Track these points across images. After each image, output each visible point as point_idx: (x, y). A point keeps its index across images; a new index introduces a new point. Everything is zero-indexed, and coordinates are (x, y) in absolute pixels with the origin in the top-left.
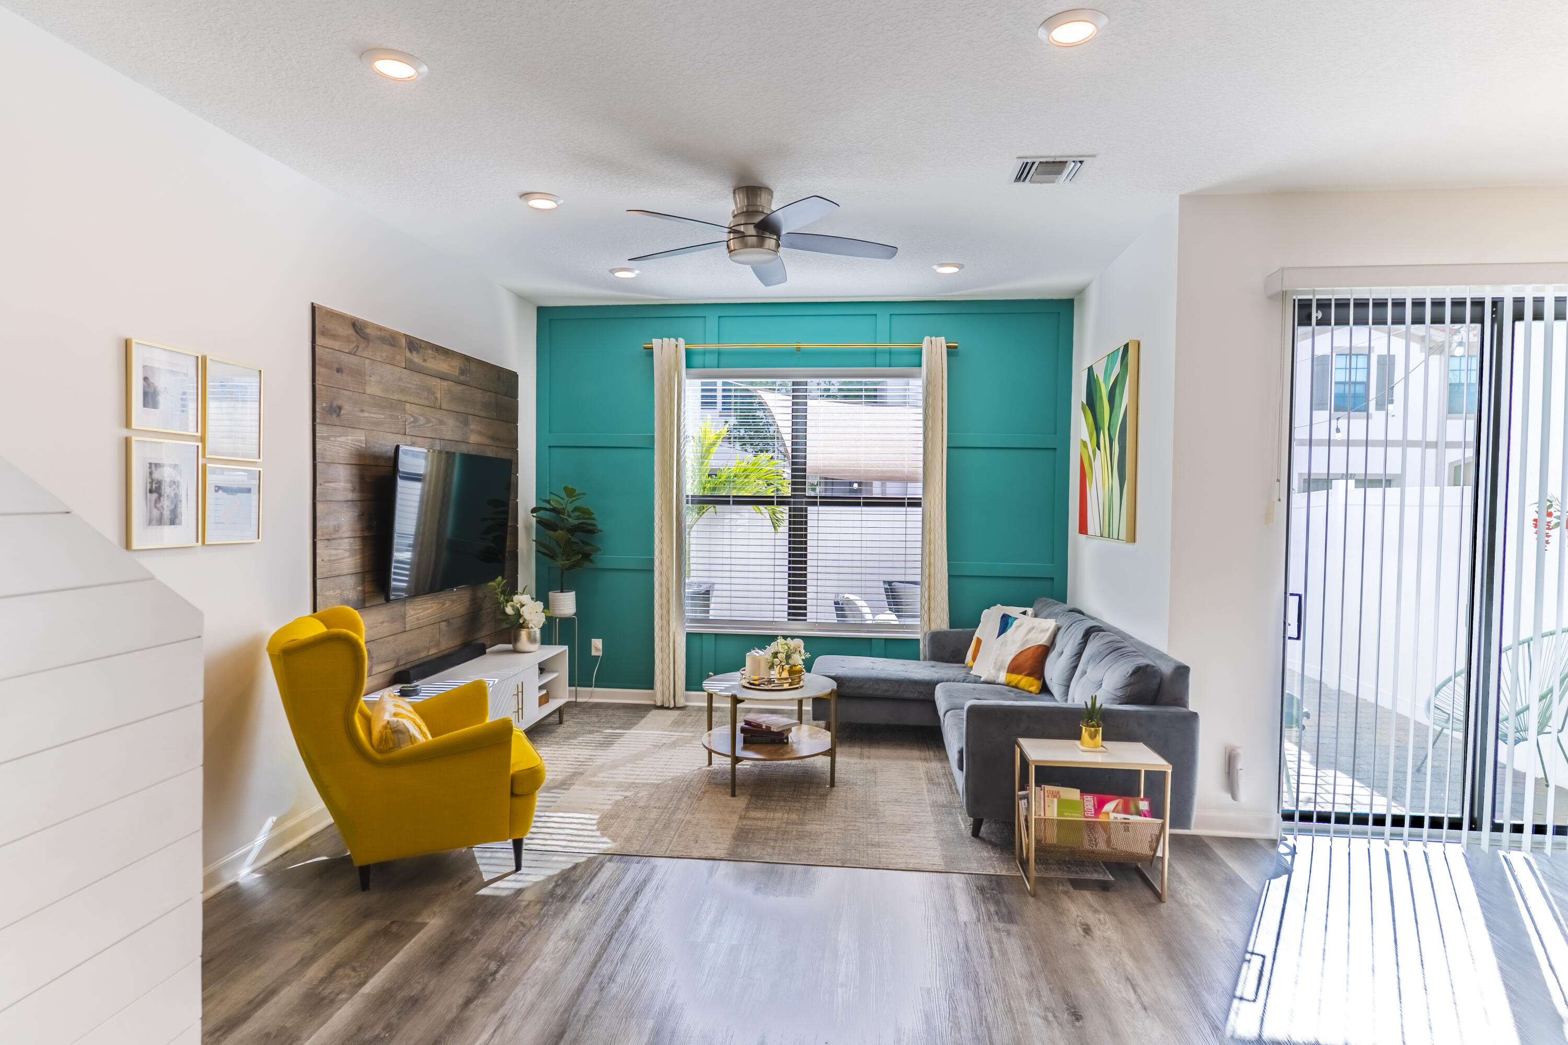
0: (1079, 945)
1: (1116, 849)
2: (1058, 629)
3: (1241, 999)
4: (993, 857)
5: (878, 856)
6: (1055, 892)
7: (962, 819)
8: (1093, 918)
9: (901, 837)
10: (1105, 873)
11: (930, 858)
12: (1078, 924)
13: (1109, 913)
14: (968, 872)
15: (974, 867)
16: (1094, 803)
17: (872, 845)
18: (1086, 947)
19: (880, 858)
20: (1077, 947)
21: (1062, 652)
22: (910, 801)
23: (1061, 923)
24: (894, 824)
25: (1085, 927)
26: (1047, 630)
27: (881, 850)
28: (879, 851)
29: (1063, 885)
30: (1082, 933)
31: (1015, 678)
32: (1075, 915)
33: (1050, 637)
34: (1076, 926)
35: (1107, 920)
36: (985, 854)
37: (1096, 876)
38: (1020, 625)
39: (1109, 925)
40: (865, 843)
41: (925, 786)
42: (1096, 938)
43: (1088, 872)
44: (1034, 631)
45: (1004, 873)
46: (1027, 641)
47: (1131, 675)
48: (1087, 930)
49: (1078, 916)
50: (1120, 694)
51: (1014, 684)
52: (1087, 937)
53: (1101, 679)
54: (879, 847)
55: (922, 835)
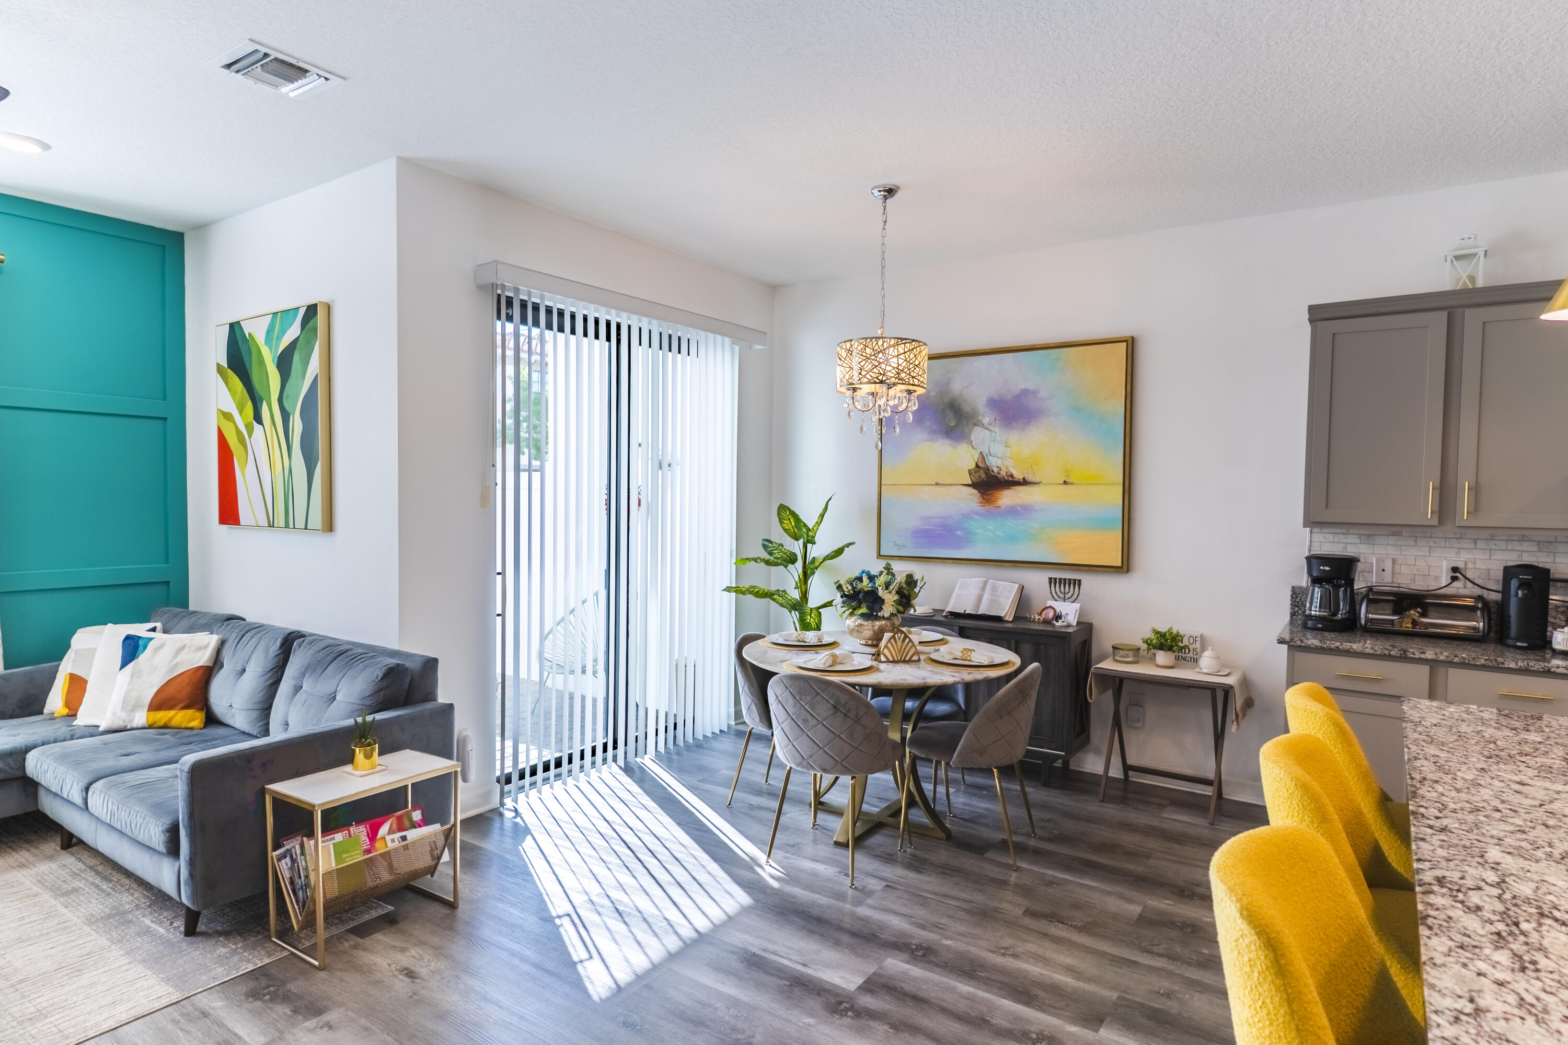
0: (414, 994)
1: (399, 874)
2: (223, 643)
3: (581, 961)
4: (237, 948)
5: (55, 1030)
6: (344, 953)
7: (152, 922)
8: (405, 959)
9: (75, 986)
10: (382, 906)
11: (146, 992)
12: (396, 973)
13: (417, 945)
14: (217, 983)
15: (222, 973)
16: (367, 832)
17: (30, 1019)
18: (423, 992)
19: (60, 1031)
20: (415, 997)
21: (244, 670)
22: (45, 932)
23: (378, 981)
24: (44, 973)
25: (405, 972)
26: (206, 647)
27: (52, 1019)
28: (51, 1023)
29: (347, 940)
30: (408, 980)
31: (163, 716)
32: (385, 964)
33: (212, 654)
34: (396, 976)
35: (421, 952)
36: (222, 951)
37: (374, 914)
38: (161, 646)
39: (426, 957)
40: (15, 1023)
41: (53, 902)
42: (426, 978)
43: (362, 913)
44: (186, 650)
45: (266, 961)
46: (176, 665)
47: (382, 679)
48: (410, 974)
49: (389, 965)
50: (369, 703)
51: (162, 723)
52: (416, 980)
53: (333, 690)
54: (46, 1017)
55: (106, 969)
